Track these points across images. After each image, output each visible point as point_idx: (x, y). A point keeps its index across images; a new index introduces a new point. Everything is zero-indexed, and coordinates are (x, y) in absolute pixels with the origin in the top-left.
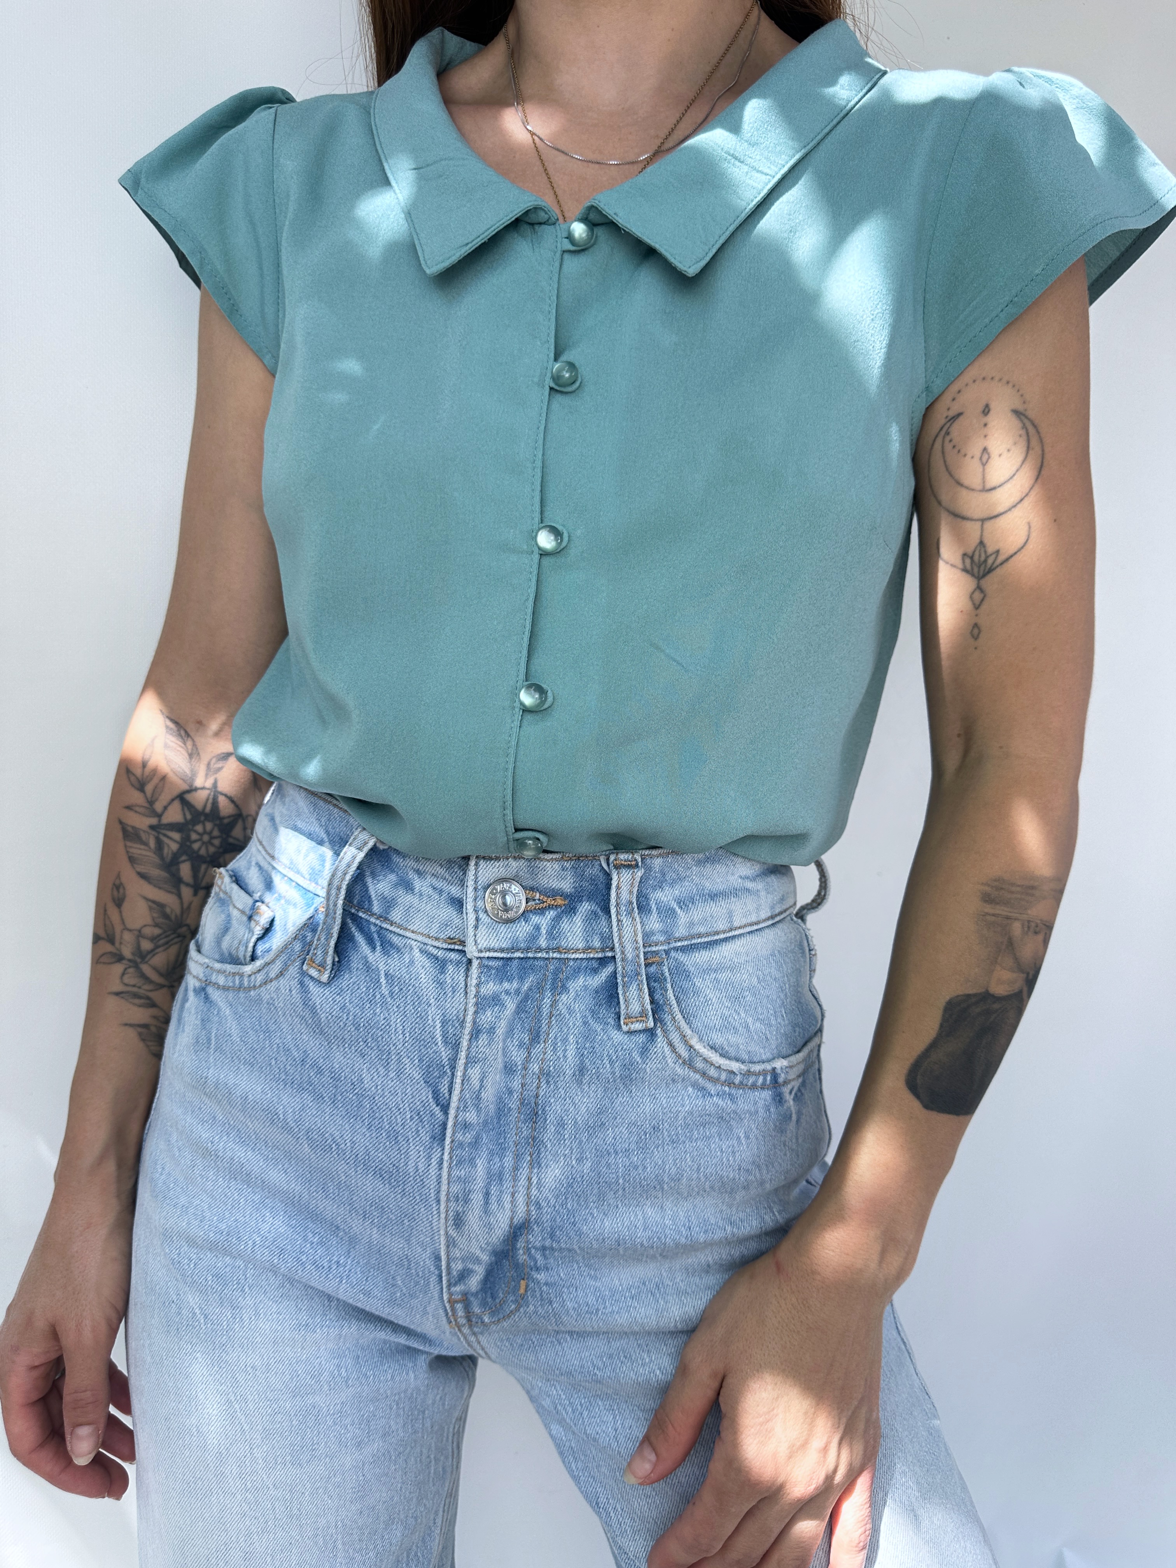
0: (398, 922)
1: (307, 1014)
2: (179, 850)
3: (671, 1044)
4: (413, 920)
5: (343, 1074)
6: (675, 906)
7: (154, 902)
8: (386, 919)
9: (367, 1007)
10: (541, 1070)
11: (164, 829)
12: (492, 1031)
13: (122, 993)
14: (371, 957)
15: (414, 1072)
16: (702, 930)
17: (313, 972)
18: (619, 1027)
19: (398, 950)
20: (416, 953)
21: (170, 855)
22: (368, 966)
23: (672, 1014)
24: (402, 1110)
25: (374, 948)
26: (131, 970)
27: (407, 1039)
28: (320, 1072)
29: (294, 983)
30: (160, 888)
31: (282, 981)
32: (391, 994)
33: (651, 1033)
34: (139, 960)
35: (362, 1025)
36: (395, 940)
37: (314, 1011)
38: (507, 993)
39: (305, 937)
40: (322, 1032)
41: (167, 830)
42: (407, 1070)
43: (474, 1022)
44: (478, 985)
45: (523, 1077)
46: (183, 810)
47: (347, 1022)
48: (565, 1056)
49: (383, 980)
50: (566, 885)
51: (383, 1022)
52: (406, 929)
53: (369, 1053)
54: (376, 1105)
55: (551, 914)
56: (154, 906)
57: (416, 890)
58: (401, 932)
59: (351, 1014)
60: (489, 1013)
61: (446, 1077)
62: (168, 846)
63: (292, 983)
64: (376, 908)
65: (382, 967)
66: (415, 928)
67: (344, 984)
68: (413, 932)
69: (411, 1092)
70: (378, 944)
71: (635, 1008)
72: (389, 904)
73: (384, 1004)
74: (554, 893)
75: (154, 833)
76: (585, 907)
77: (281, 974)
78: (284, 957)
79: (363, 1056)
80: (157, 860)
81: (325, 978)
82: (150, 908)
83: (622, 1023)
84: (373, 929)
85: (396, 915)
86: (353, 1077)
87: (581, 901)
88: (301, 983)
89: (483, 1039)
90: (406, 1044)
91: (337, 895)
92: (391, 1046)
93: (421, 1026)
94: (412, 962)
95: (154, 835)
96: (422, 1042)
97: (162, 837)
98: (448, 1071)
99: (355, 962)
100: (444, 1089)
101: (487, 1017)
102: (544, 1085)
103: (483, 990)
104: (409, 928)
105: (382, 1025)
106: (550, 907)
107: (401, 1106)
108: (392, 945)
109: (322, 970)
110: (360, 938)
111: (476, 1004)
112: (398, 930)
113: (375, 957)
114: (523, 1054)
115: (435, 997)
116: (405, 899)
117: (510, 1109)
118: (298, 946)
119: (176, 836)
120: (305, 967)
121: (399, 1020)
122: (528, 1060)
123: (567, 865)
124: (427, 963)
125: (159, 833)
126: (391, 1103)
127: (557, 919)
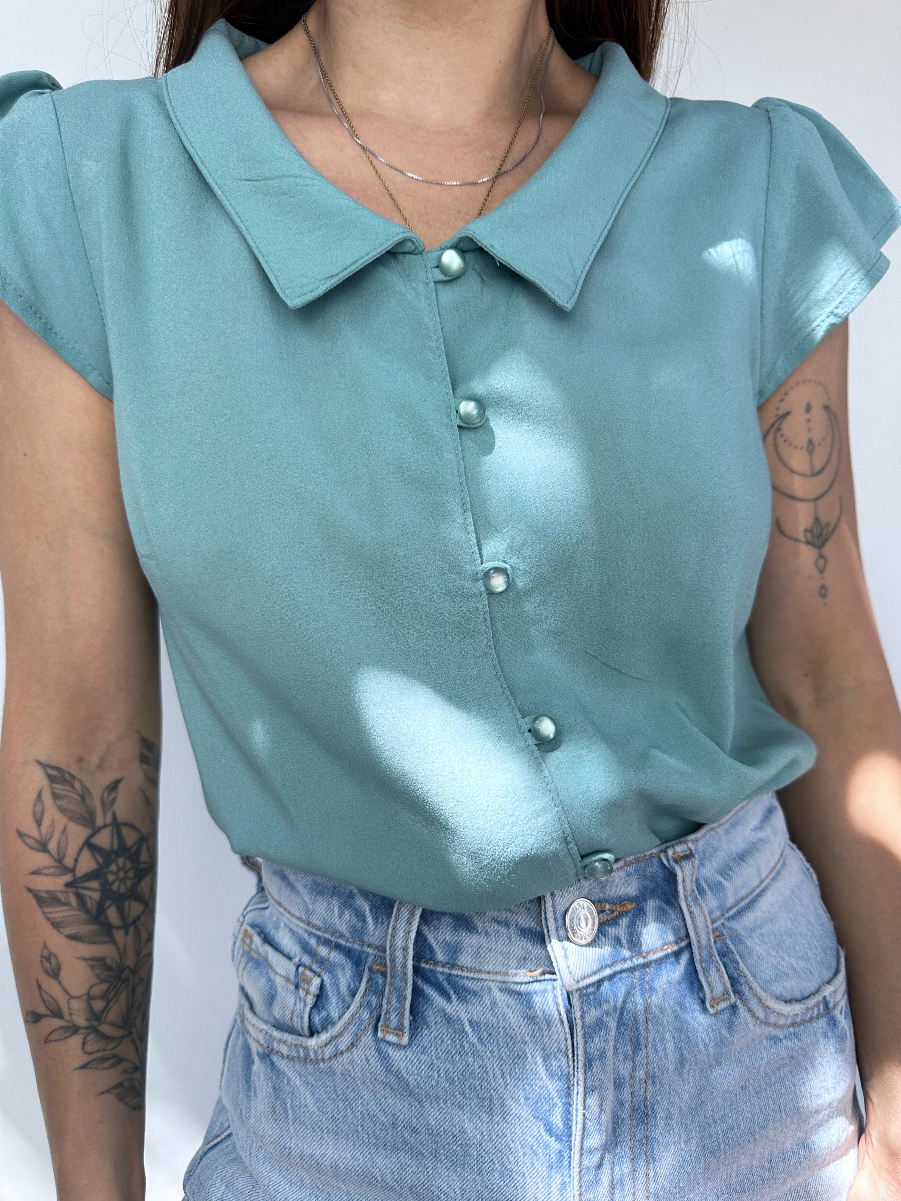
0: (469, 966)
1: (392, 1079)
2: (101, 897)
3: (750, 1011)
4: (486, 961)
5: (442, 1129)
6: (720, 879)
7: (93, 959)
8: (453, 966)
9: (458, 1060)
10: (647, 1073)
11: (81, 882)
12: (602, 1056)
13: (89, 1063)
14: (449, 1009)
15: (521, 1111)
16: (744, 893)
17: (391, 1038)
18: (705, 1010)
19: (475, 994)
20: (497, 994)
21: (95, 907)
22: (448, 1019)
23: (747, 983)
24: (513, 1149)
25: (449, 998)
26: (91, 1036)
27: (508, 1081)
28: (415, 1131)
29: (372, 1053)
30: (95, 943)
31: (356, 1053)
32: (481, 1040)
33: (733, 1008)
34: (95, 1023)
35: (456, 1078)
36: (469, 984)
37: (399, 1076)
38: (608, 1014)
39: (369, 1002)
40: (411, 1094)
41: (84, 882)
42: (513, 1111)
43: (586, 1053)
44: (582, 1017)
45: (632, 1086)
46: (93, 855)
47: (439, 1079)
48: (665, 1055)
49: (468, 1028)
50: (632, 889)
51: (478, 1071)
52: (480, 971)
53: (468, 1104)
54: (484, 1150)
55: (624, 922)
56: (95, 963)
57: (480, 928)
58: (476, 976)
59: (442, 1070)
60: (596, 1040)
61: (557, 1109)
62: (91, 898)
63: (368, 1052)
64: (440, 956)
65: (463, 1016)
66: (490, 968)
67: (425, 1041)
68: (489, 973)
69: (521, 1131)
70: (452, 992)
71: (719, 989)
72: (454, 950)
73: (475, 1053)
74: (621, 900)
75: (72, 890)
76: (651, 905)
77: (353, 1045)
78: (352, 1028)
79: (461, 1107)
80: (84, 916)
81: (405, 1040)
82: (92, 967)
83: (708, 1006)
84: (441, 978)
85: (465, 959)
86: (454, 1130)
87: (645, 900)
88: (379, 1051)
89: (597, 1066)
90: (509, 1087)
91: (405, 958)
92: (492, 1091)
93: (521, 1065)
94: (494, 1004)
95: (72, 892)
96: (525, 1081)
97: (82, 891)
98: (558, 1102)
99: (431, 1016)
100: (557, 1119)
101: (596, 1043)
102: (650, 1087)
103: (588, 1019)
104: (483, 969)
105: (479, 1074)
106: (621, 915)
107: (512, 1146)
108: (466, 990)
109: (400, 1033)
110: (430, 991)
111: (584, 1035)
112: (471, 975)
113: (454, 1008)
114: (629, 1065)
115: (530, 1034)
116: (470, 941)
117: (623, 1119)
118: (365, 1015)
119: (95, 884)
120: (380, 1034)
121: (495, 1065)
122: (634, 1069)
123: (630, 869)
124: (512, 1001)
125: (77, 888)
126: (500, 1145)
127: (632, 925)
